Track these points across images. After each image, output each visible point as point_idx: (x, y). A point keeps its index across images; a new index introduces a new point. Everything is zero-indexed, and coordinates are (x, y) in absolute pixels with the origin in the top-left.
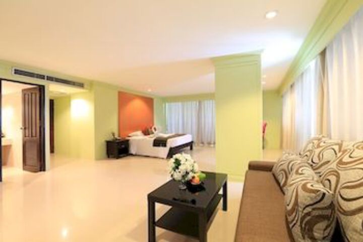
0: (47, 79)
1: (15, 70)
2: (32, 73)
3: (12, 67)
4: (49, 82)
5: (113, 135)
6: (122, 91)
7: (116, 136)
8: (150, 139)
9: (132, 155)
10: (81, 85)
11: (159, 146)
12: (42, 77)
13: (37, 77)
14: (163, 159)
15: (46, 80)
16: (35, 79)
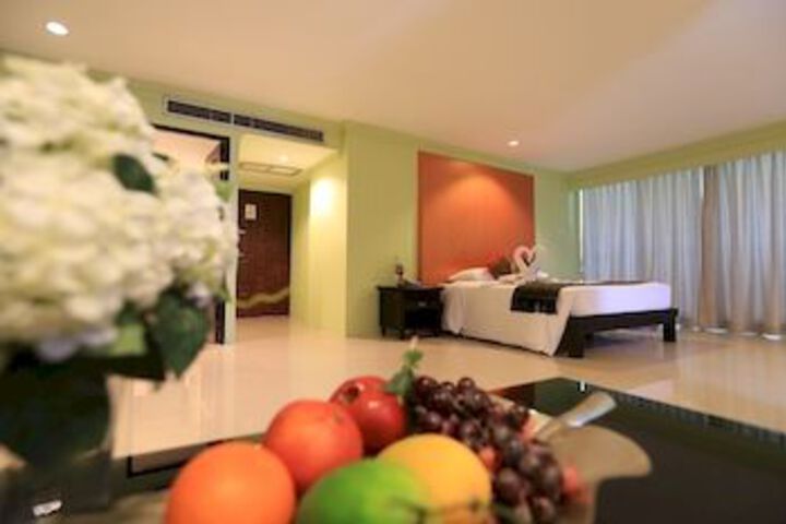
0: (236, 122)
1: (170, 103)
2: (203, 109)
3: (163, 98)
4: (243, 128)
5: (400, 270)
6: (428, 150)
7: (410, 276)
8: (506, 287)
9: (449, 334)
10: (315, 136)
11: (531, 309)
12: (222, 117)
13: (215, 118)
14: (542, 353)
15: (232, 125)
16: (211, 122)
